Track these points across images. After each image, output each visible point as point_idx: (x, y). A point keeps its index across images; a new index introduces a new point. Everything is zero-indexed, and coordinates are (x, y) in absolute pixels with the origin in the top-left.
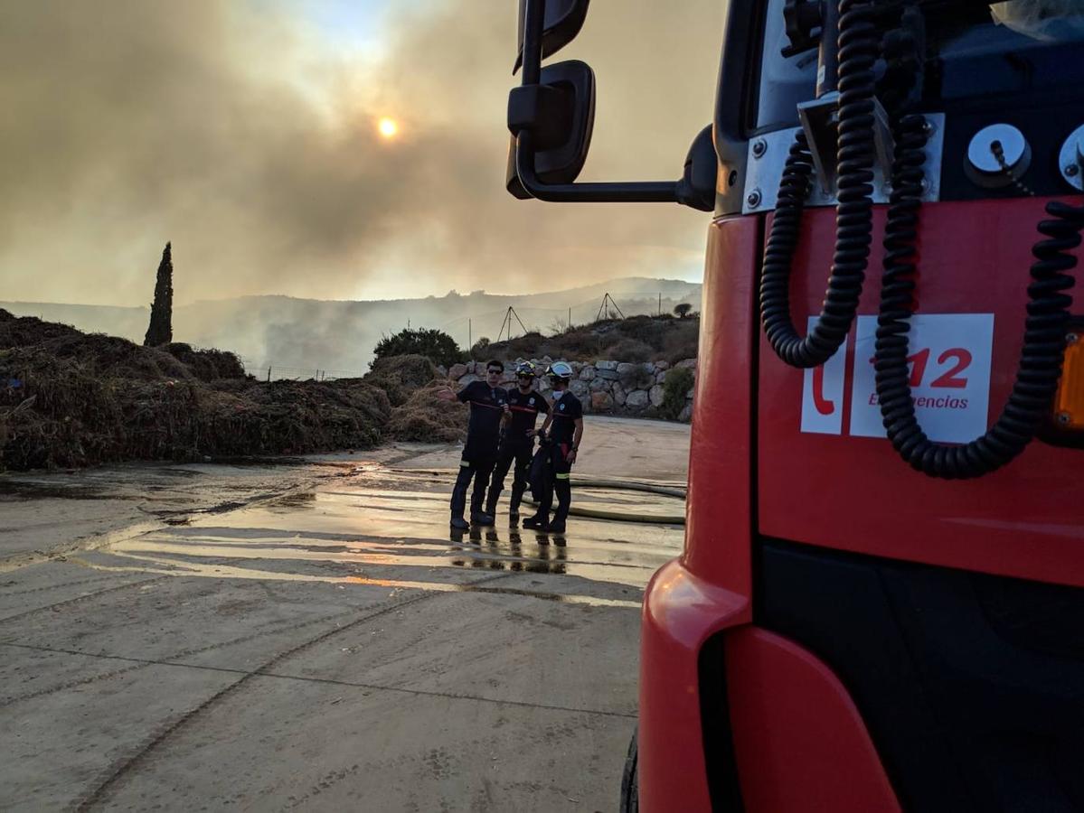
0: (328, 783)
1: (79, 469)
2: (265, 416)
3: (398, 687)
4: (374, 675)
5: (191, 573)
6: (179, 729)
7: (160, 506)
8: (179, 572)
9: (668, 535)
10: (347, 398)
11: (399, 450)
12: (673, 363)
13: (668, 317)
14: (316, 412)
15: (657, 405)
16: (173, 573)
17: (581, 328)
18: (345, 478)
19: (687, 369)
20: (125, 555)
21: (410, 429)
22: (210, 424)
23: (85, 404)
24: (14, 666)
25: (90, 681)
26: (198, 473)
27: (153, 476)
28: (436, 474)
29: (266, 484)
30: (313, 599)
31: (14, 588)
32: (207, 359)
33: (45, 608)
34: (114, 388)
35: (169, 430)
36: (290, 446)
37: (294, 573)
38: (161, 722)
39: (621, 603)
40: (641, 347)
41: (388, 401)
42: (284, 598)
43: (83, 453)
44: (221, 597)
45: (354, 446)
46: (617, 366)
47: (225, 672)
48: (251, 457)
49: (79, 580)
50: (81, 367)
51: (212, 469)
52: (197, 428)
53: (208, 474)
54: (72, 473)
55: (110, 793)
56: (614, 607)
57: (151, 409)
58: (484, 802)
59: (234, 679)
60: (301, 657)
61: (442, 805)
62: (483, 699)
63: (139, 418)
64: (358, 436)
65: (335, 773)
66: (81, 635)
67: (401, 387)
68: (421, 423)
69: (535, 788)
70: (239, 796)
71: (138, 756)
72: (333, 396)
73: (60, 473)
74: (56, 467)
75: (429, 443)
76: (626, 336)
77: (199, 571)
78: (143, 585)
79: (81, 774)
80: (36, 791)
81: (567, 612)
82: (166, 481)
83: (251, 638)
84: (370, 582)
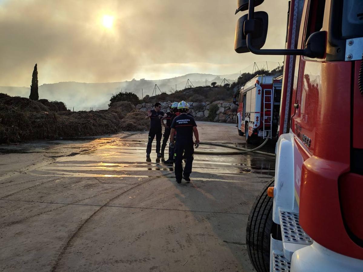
0: (139, 237)
1: (19, 143)
2: (80, 123)
3: (151, 208)
4: (142, 205)
5: (70, 176)
6: (86, 224)
7: (51, 155)
8: (66, 176)
9: (221, 158)
10: (105, 117)
11: (125, 134)
12: (211, 102)
13: (209, 87)
14: (96, 122)
15: (206, 117)
16: (64, 176)
17: (180, 91)
18: (110, 143)
19: (216, 104)
20: (46, 171)
21: (128, 126)
22: (61, 127)
23: (19, 121)
24: (24, 207)
25: (51, 211)
26: (60, 143)
27: (45, 145)
28: (140, 141)
29: (84, 146)
30: (114, 182)
31: (12, 183)
32: (54, 104)
33: (26, 189)
34: (28, 115)
35: (47, 129)
36: (89, 133)
37: (105, 174)
38: (79, 222)
39: (213, 180)
40: (201, 97)
41: (118, 117)
42: (104, 182)
43: (19, 138)
44: (83, 183)
45: (110, 133)
46: (193, 103)
47: (94, 206)
48: (76, 138)
49: (34, 180)
50: (16, 108)
51: (64, 142)
52: (57, 128)
53: (64, 144)
54: (16, 145)
55: (72, 244)
56: (210, 181)
57: (41, 122)
58: (189, 240)
59: (98, 208)
60: (117, 200)
61: (177, 241)
62: (179, 210)
63: (37, 125)
64: (111, 129)
65: (140, 234)
66: (42, 197)
67: (122, 112)
68: (131, 124)
69: (203, 235)
70: (113, 242)
71: (76, 232)
72: (100, 116)
73: (12, 145)
74: (10, 143)
75: (134, 131)
76: (195, 93)
77: (73, 175)
78: (56, 180)
79: (60, 239)
80: (48, 244)
81: (196, 183)
82: (50, 146)
83: (98, 195)
84: (131, 176)
